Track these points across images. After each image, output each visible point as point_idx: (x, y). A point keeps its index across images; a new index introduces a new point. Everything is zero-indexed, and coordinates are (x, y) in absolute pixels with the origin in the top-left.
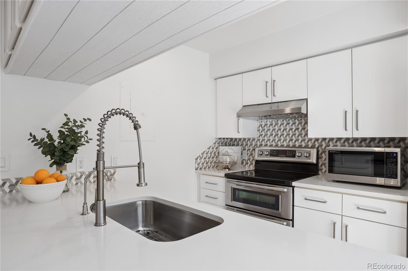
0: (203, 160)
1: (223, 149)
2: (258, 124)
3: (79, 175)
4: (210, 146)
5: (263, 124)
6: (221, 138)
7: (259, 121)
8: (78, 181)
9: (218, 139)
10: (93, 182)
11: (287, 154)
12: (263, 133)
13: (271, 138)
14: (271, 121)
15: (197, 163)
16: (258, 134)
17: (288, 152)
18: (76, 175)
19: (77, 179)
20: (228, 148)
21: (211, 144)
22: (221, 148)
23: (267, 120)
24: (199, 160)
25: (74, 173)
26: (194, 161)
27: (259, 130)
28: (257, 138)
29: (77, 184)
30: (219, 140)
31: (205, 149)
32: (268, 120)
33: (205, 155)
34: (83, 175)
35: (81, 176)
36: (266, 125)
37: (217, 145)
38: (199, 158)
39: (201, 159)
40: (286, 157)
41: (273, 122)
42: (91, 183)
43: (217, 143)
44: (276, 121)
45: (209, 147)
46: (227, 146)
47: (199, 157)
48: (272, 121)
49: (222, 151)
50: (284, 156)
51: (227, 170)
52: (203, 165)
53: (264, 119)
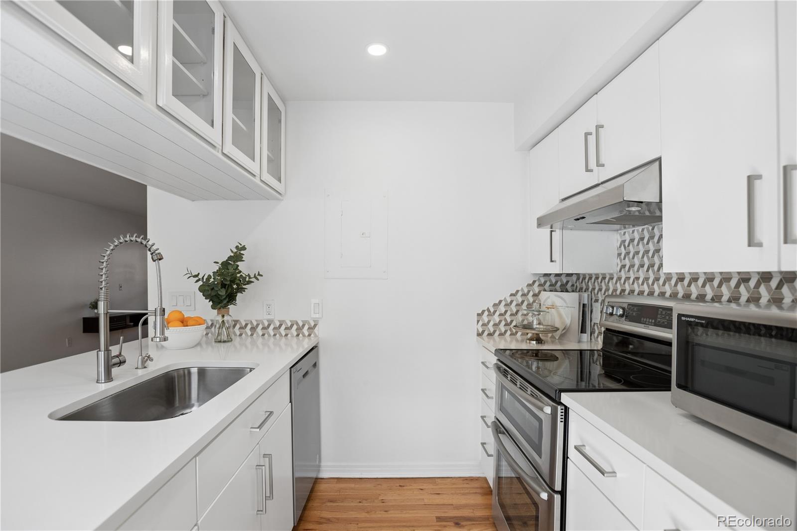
0: (496, 318)
1: (549, 298)
2: (618, 241)
3: (266, 324)
4: (518, 291)
5: (627, 238)
6: (550, 274)
7: (621, 233)
8: (265, 331)
9: (542, 275)
10: (285, 336)
11: (659, 316)
12: (627, 262)
13: (642, 275)
14: (640, 230)
15: (481, 323)
16: (618, 265)
17: (659, 312)
18: (263, 324)
19: (264, 328)
20: (556, 296)
21: (522, 286)
22: (544, 295)
23: (633, 229)
24: (485, 318)
25: (260, 321)
26: (476, 318)
27: (619, 255)
28: (617, 274)
29: (263, 335)
30: (543, 280)
31: (505, 295)
32: (636, 228)
33: (502, 309)
34: (272, 324)
35: (269, 325)
36: (632, 240)
37: (536, 289)
38: (486, 313)
39: (491, 314)
40: (656, 325)
41: (645, 232)
42: (282, 336)
43: (537, 284)
44: (650, 228)
45: (514, 292)
46: (567, 291)
47: (486, 311)
48: (643, 230)
49: (544, 302)
50: (652, 322)
51: (535, 342)
52: (497, 328)
53: (629, 228)
